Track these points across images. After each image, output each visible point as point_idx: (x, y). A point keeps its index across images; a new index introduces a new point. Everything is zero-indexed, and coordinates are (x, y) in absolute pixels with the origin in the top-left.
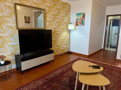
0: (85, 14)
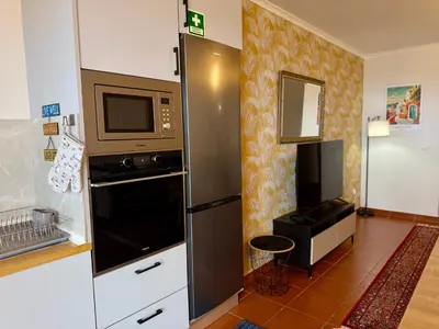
0: (419, 90)
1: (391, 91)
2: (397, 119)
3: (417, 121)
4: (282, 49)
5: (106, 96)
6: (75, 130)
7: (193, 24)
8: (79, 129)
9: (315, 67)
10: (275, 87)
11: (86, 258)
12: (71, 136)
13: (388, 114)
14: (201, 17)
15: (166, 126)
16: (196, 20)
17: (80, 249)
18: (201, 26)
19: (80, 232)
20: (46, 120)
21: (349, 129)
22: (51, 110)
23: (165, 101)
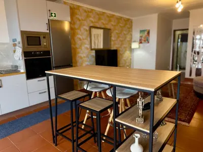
0: (149, 31)
1: (141, 31)
2: (143, 42)
3: (148, 42)
4: (91, 19)
5: (27, 37)
6: (20, 45)
7: (52, 16)
8: (21, 45)
9: (107, 24)
10: (88, 32)
11: (24, 75)
12: (19, 47)
13: (140, 40)
14: (55, 14)
15: (45, 44)
16: (53, 15)
17: (23, 73)
18: (55, 16)
19: (22, 69)
20: (13, 43)
21: (124, 46)
22: (14, 40)
23: (44, 37)
